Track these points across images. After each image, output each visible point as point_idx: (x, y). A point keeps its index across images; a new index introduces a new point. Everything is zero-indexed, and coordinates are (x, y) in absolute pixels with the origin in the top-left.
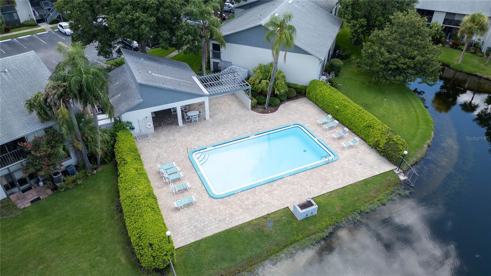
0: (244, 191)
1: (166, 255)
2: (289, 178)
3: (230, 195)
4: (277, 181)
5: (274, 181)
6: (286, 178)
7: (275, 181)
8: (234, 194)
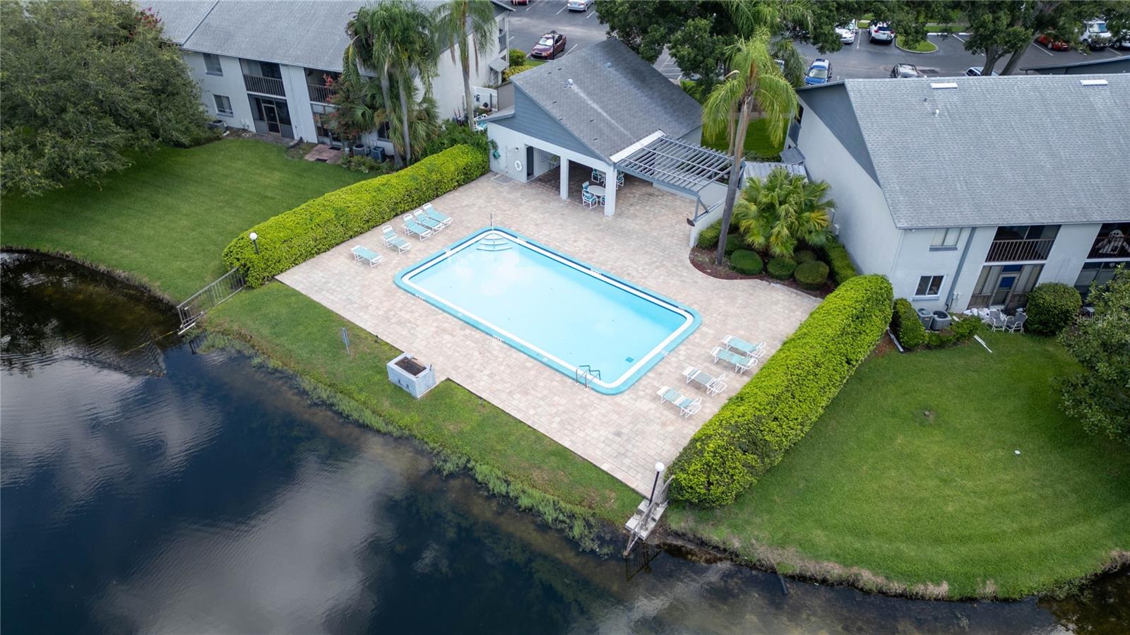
0: (429, 303)
1: (238, 260)
2: (495, 343)
3: (409, 292)
4: (478, 331)
5: (475, 327)
6: (494, 340)
7: (477, 328)
8: (414, 295)
